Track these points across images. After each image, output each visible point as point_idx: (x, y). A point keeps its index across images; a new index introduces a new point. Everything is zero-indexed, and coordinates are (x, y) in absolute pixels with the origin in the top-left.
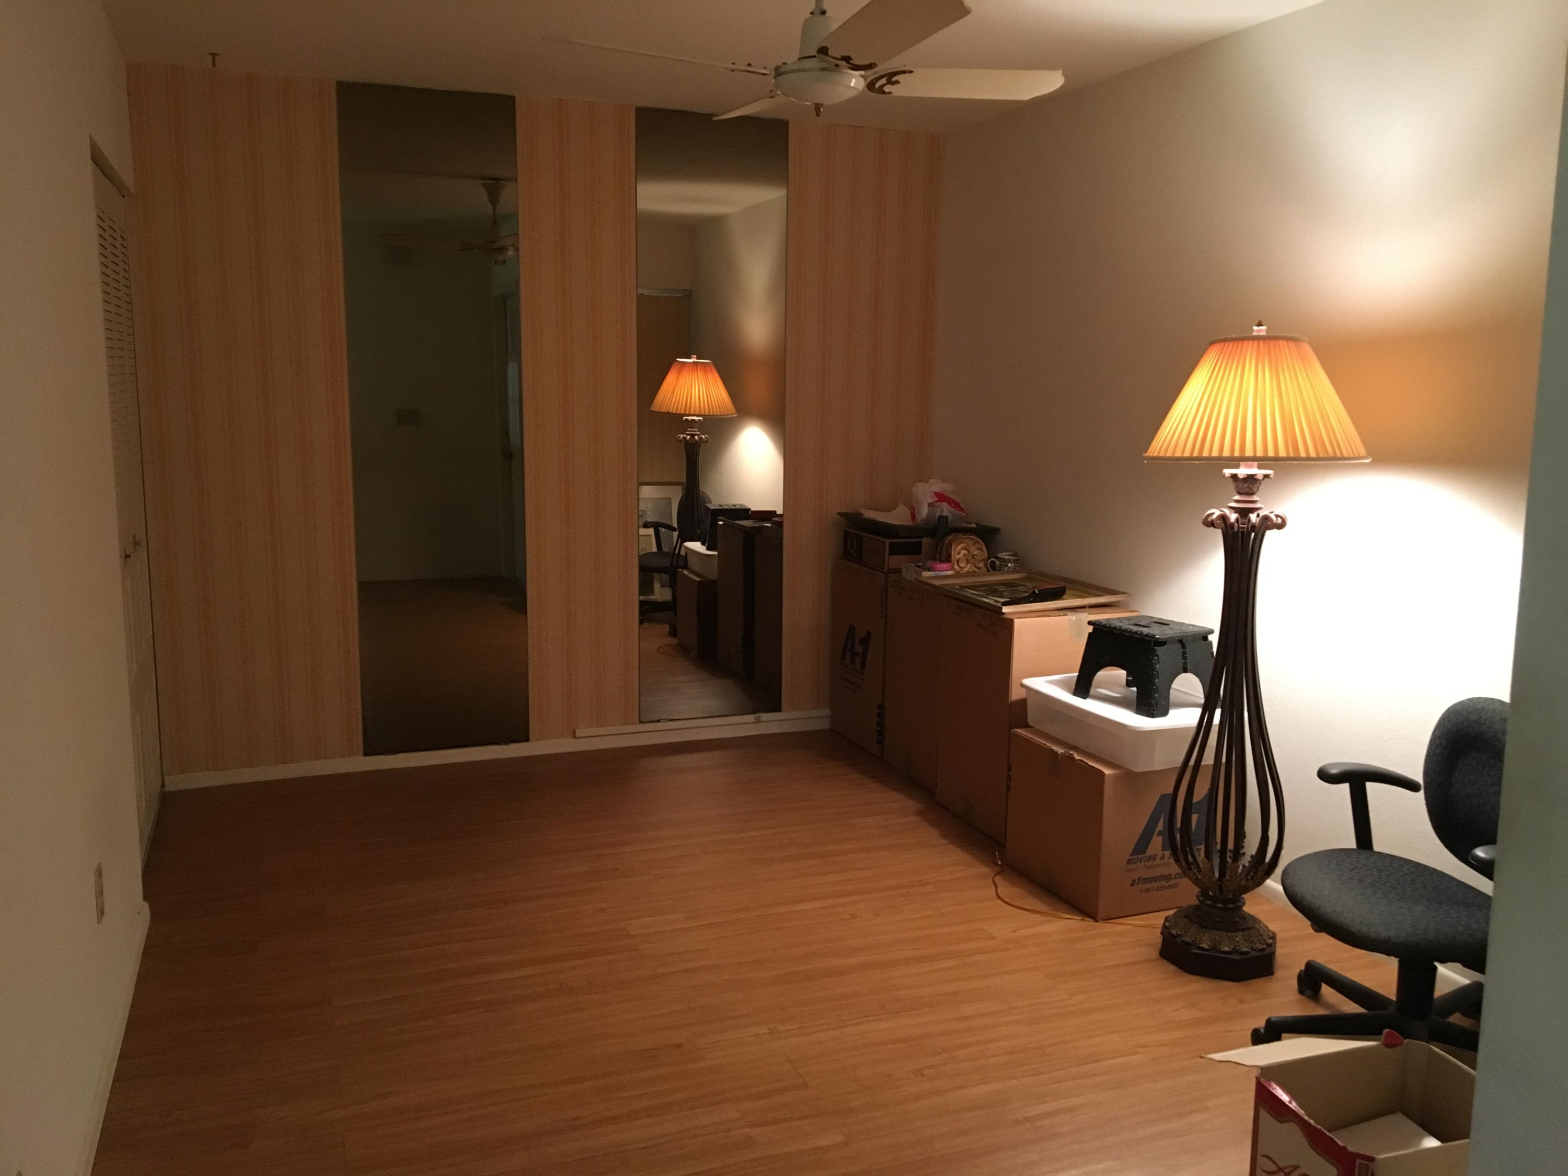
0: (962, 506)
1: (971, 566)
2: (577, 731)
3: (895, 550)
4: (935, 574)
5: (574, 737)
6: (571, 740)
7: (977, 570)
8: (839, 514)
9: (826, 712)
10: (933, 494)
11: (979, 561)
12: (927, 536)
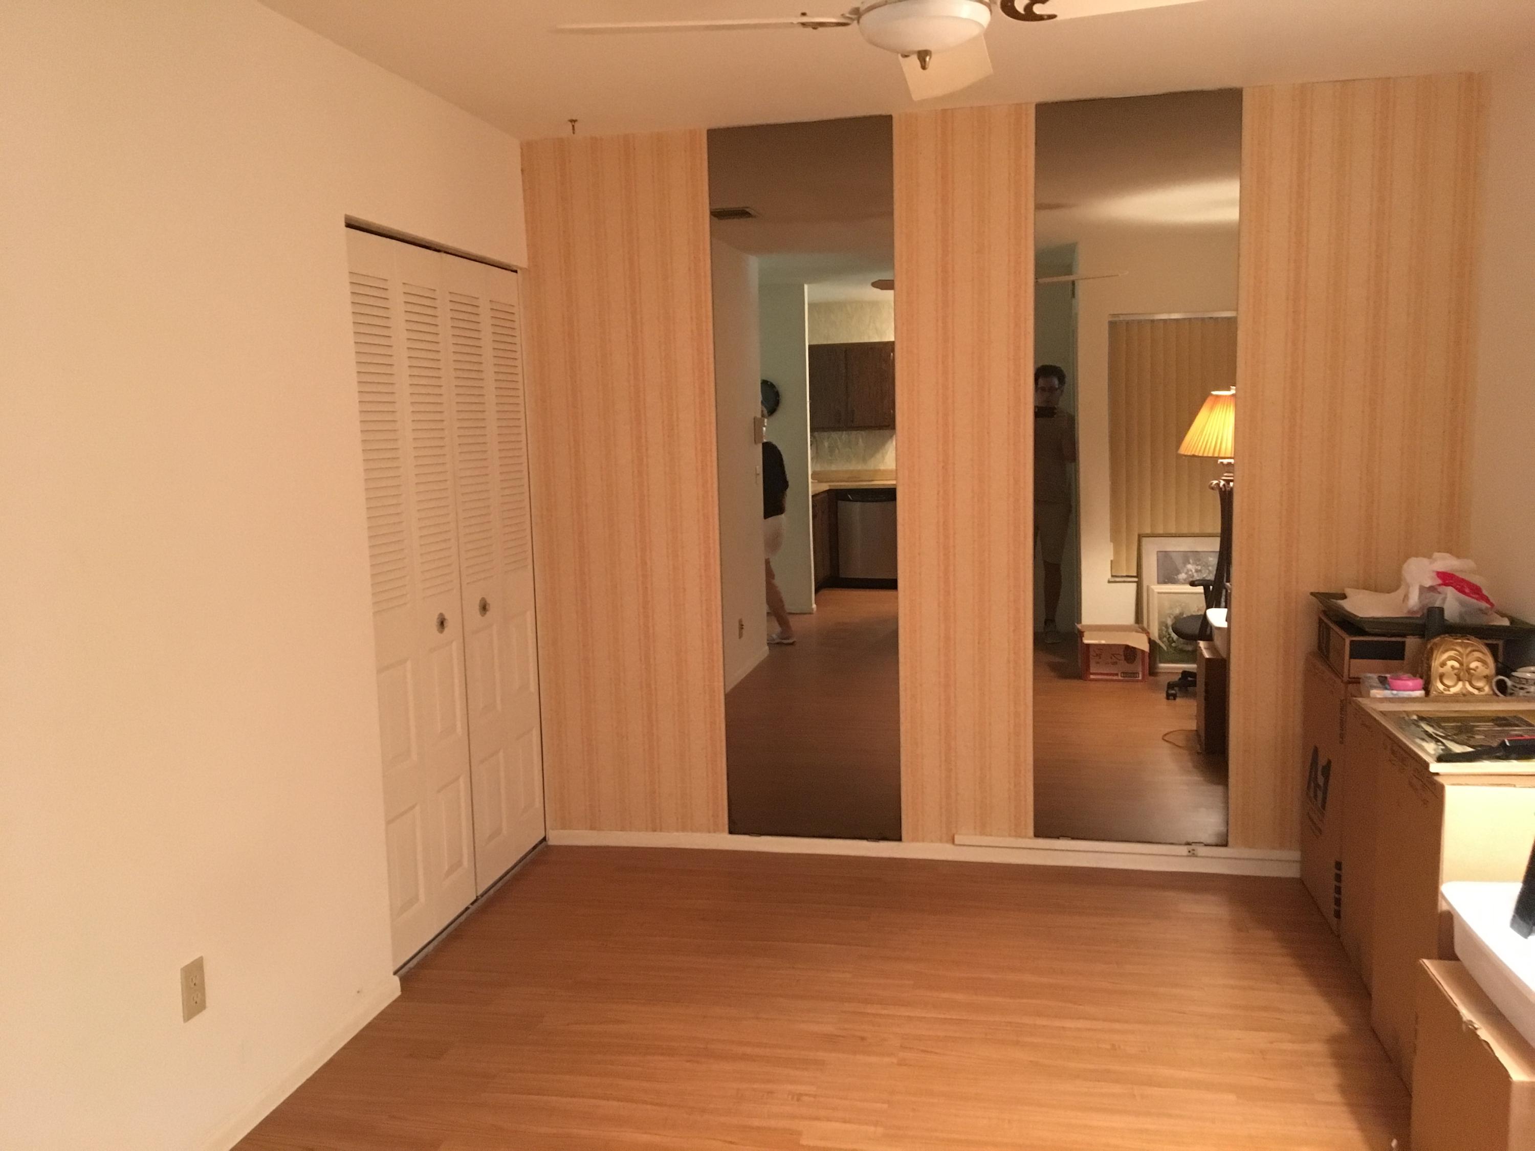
0: (1485, 592)
1: (1464, 685)
2: (956, 837)
3: (1358, 652)
4: (1392, 694)
5: (953, 842)
6: (949, 846)
7: (1476, 692)
8: (1312, 594)
9: (1296, 855)
10: (1434, 575)
11: (1479, 679)
12: (1413, 635)
